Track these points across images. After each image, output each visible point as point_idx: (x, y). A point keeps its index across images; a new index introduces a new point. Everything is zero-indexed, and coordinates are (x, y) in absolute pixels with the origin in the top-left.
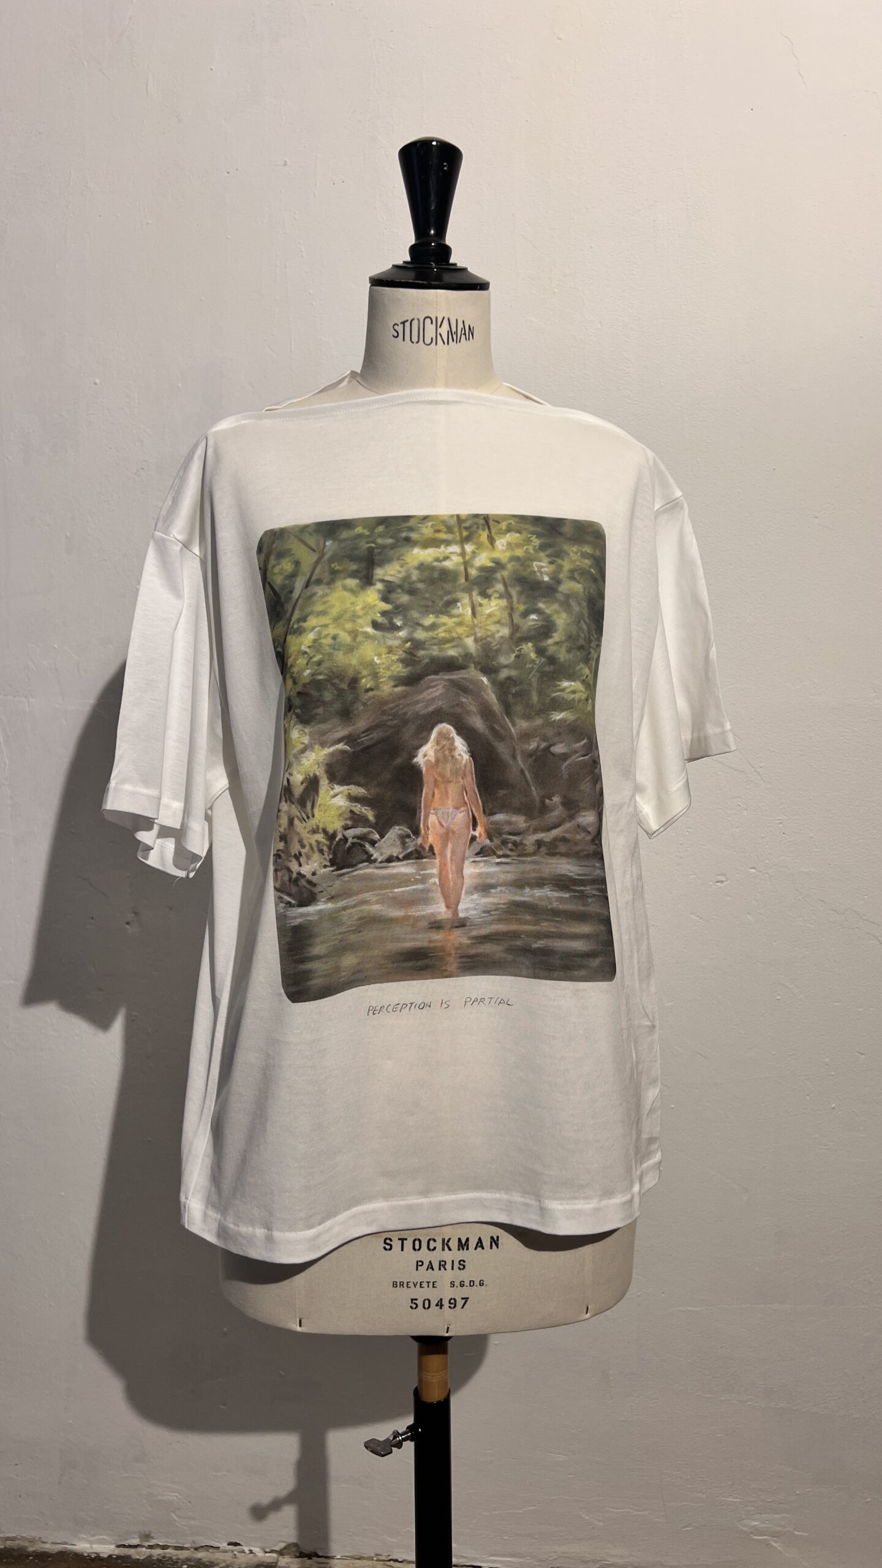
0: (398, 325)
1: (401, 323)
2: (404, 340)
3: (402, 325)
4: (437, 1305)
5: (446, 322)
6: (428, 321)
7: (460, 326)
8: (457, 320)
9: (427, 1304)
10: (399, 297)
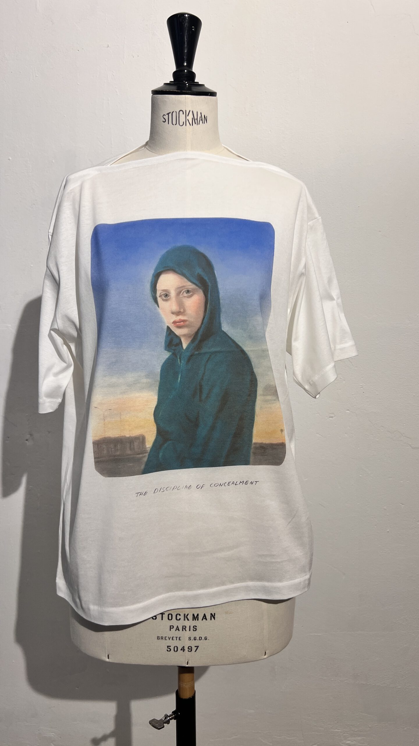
0: (165, 115)
1: (167, 114)
2: (168, 124)
3: (167, 115)
4: (181, 650)
5: (191, 113)
6: (181, 112)
7: (199, 115)
8: (197, 112)
9: (176, 649)
10: (165, 100)
